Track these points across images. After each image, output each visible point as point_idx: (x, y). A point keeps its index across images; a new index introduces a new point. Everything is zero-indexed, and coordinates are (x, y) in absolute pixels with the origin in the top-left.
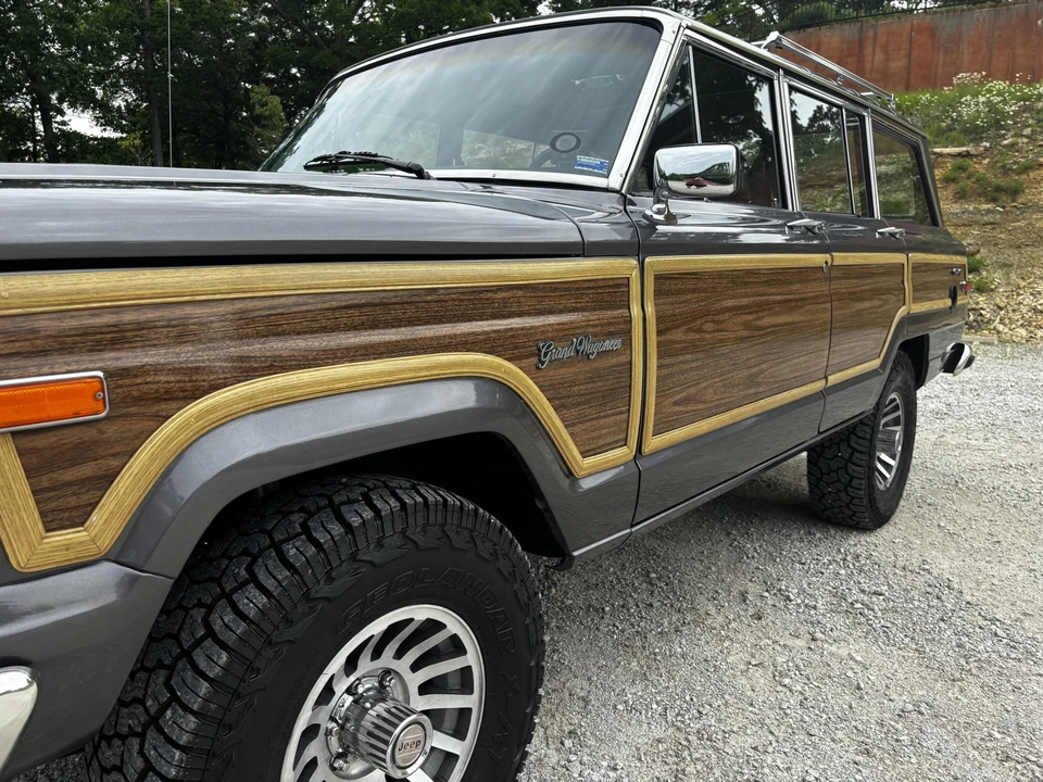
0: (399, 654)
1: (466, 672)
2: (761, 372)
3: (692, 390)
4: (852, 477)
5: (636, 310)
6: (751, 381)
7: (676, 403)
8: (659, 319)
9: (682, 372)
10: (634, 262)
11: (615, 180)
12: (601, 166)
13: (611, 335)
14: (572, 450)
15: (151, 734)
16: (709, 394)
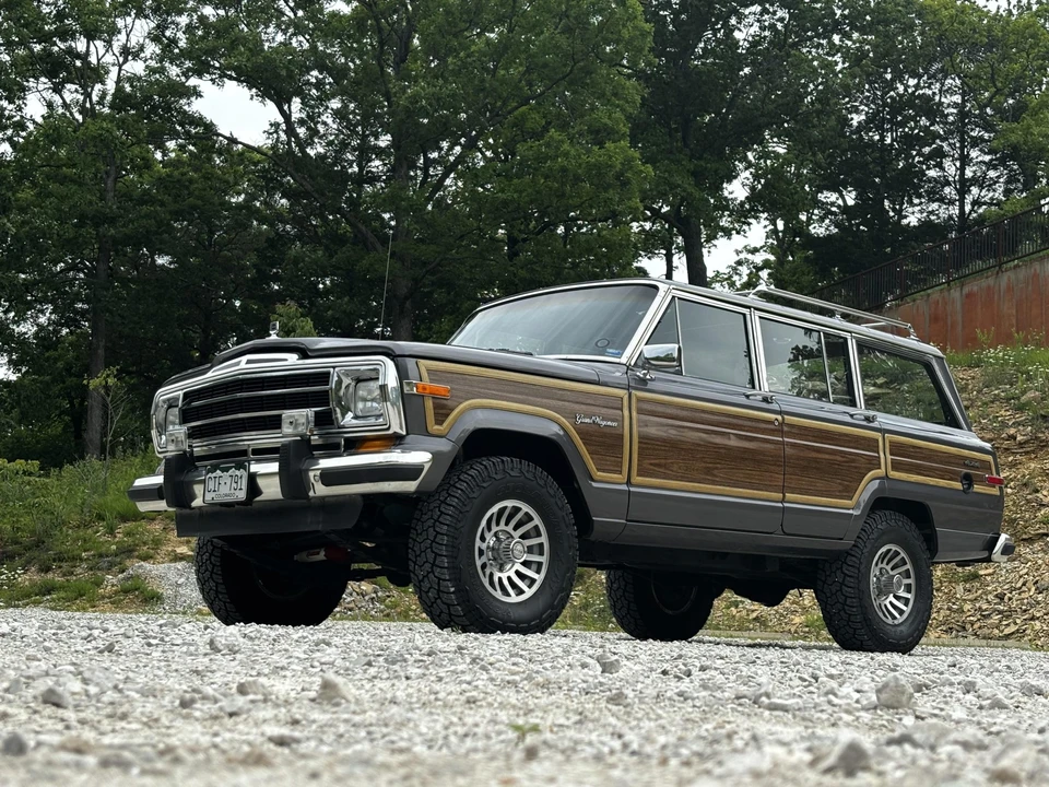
0: (515, 529)
1: (541, 545)
2: (717, 468)
3: (663, 461)
4: (847, 597)
5: (626, 413)
6: (708, 471)
7: (651, 464)
8: (639, 421)
9: (654, 449)
10: (626, 391)
11: (624, 360)
12: (618, 354)
13: (613, 421)
14: (592, 466)
15: (443, 505)
16: (675, 467)
